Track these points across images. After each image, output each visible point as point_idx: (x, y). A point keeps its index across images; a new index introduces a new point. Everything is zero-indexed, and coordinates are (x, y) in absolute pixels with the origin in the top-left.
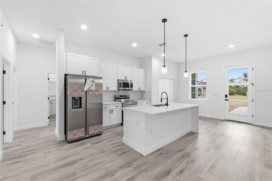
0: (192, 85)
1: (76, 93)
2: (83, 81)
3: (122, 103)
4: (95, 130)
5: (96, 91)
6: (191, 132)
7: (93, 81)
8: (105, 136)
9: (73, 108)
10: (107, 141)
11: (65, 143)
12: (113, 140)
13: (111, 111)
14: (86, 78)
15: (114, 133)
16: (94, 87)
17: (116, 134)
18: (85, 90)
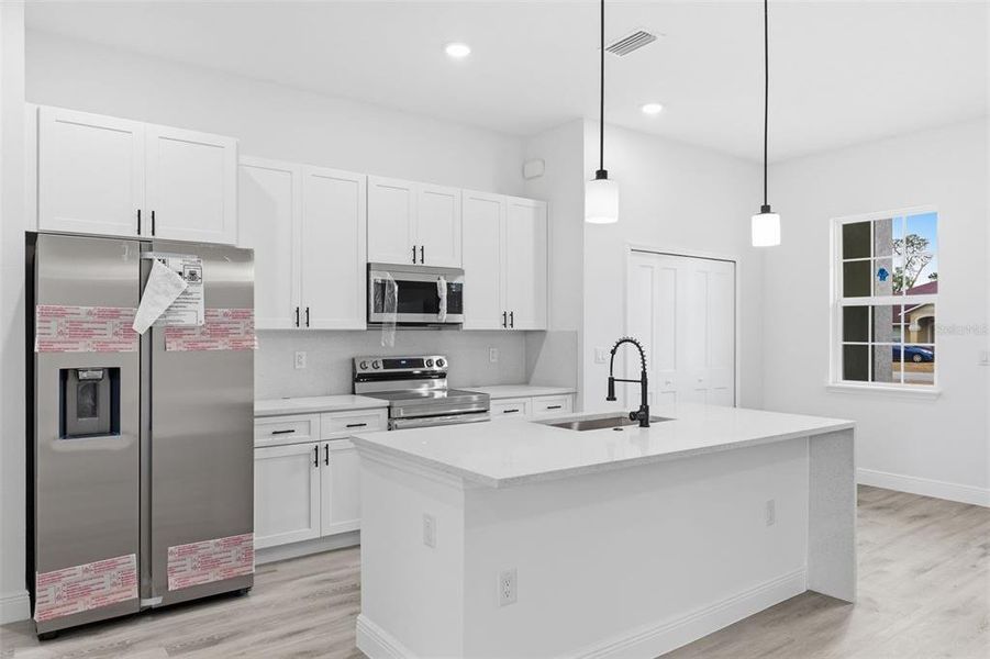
0: (846, 295)
1: (83, 347)
2: (129, 272)
3: (389, 408)
4: (209, 563)
5: (214, 329)
6: (810, 593)
7: (193, 274)
8: (265, 606)
9: (69, 431)
10: (263, 635)
11: (23, 638)
12: (307, 630)
13: (320, 455)
14: (149, 255)
15: (326, 586)
16: (201, 307)
17: (336, 592)
18: (140, 326)
